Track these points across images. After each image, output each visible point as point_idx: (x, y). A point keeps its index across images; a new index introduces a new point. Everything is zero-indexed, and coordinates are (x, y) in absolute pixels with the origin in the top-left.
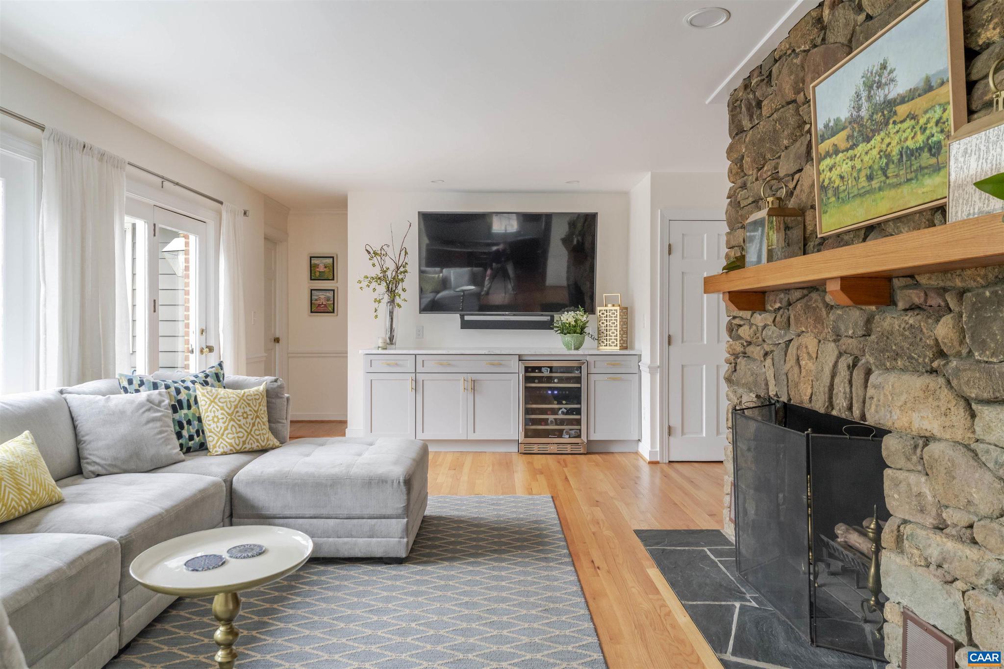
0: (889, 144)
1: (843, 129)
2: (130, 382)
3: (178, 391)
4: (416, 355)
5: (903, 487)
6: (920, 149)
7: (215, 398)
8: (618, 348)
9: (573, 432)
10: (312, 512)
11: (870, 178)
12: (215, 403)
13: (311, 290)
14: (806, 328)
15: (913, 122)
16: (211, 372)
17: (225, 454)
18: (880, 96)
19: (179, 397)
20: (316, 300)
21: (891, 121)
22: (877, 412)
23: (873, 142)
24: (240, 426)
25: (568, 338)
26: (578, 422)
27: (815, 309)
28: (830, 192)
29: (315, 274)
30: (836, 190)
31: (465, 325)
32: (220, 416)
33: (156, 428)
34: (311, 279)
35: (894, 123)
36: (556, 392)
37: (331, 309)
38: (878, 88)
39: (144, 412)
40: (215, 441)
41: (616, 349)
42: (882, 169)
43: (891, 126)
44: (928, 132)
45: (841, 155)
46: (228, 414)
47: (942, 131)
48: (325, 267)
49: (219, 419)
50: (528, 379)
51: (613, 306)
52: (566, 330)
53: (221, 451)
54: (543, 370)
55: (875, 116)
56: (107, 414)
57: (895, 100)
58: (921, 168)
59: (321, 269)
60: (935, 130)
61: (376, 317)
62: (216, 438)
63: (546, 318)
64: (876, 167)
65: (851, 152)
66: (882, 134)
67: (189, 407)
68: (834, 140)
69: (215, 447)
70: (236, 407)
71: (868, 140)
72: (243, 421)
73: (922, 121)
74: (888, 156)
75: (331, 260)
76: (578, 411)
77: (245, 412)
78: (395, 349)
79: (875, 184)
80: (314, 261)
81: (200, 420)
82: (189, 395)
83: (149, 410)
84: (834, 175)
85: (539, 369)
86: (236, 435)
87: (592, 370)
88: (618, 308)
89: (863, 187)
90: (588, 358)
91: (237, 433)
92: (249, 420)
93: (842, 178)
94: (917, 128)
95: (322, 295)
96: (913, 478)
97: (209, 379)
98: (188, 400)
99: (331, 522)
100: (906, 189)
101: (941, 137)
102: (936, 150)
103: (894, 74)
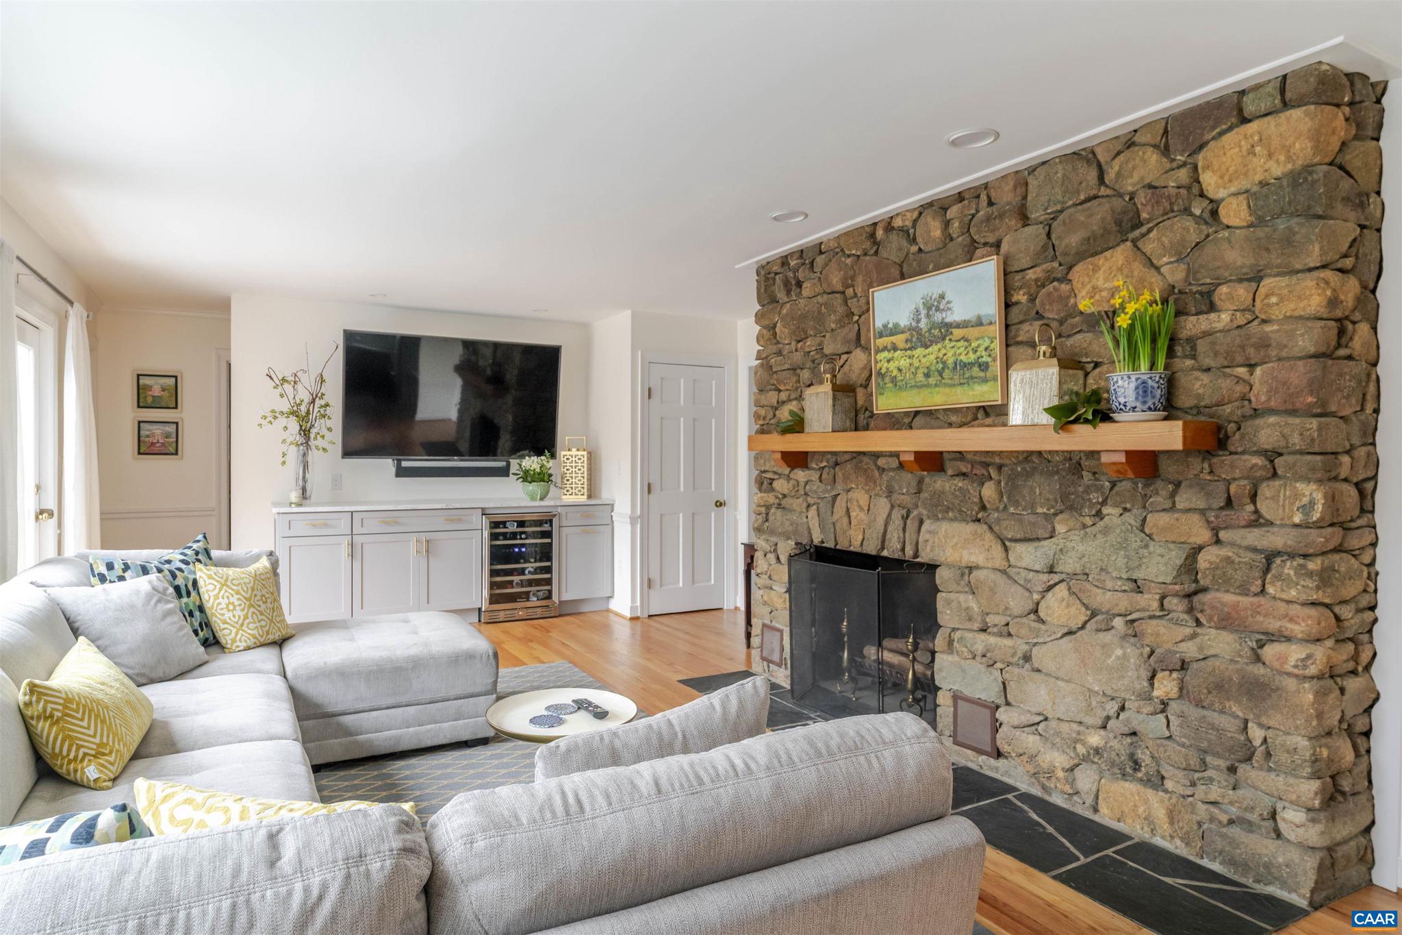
0: (945, 354)
1: (902, 333)
2: (110, 566)
3: (174, 576)
4: (352, 512)
5: (954, 605)
6: (972, 364)
7: (226, 580)
8: (585, 497)
9: (541, 593)
10: (390, 701)
11: (927, 375)
12: (227, 586)
13: (139, 422)
14: (857, 485)
15: (966, 343)
16: (199, 547)
17: (248, 648)
18: (938, 317)
19: (176, 582)
20: (148, 436)
21: (948, 338)
22: (932, 551)
23: (930, 349)
24: (262, 614)
25: (533, 487)
26: (549, 582)
27: (866, 470)
28: (887, 379)
29: (143, 399)
30: (894, 380)
31: (401, 472)
32: (237, 603)
33: (175, 623)
34: (139, 407)
35: (950, 340)
36: (523, 550)
37: (172, 450)
38: (936, 311)
39: (156, 604)
40: (233, 635)
41: (583, 499)
42: (938, 371)
43: (947, 341)
44: (978, 354)
45: (899, 352)
46: (245, 598)
47: (990, 356)
48: (163, 390)
49: (235, 606)
50: (494, 537)
51: (578, 450)
52: (527, 477)
53: (243, 645)
54: (508, 524)
55: (933, 331)
56: (116, 610)
57: (951, 324)
58: (972, 377)
59: (156, 391)
60: (984, 353)
61: (284, 463)
62: (234, 631)
63: (502, 464)
64: (933, 368)
65: (909, 352)
66: (939, 346)
67: (189, 594)
68: (893, 339)
69: (234, 641)
70: (253, 590)
71: (927, 347)
72: (263, 606)
73: (974, 345)
74: (944, 363)
75: (173, 380)
76: (548, 570)
77: (263, 596)
78: (310, 505)
79: (932, 381)
80: (143, 381)
81: (201, 609)
82: (186, 579)
83: (159, 601)
84: (892, 366)
85: (504, 523)
86: (258, 624)
87: (564, 523)
88: (585, 453)
89: (920, 381)
90: (559, 510)
91: (259, 621)
92: (269, 605)
93: (900, 370)
94: (970, 349)
95: (158, 430)
96: (962, 597)
97: (200, 557)
98: (186, 585)
99: (412, 710)
100: (959, 390)
101: (989, 360)
102: (984, 367)
103: (951, 305)
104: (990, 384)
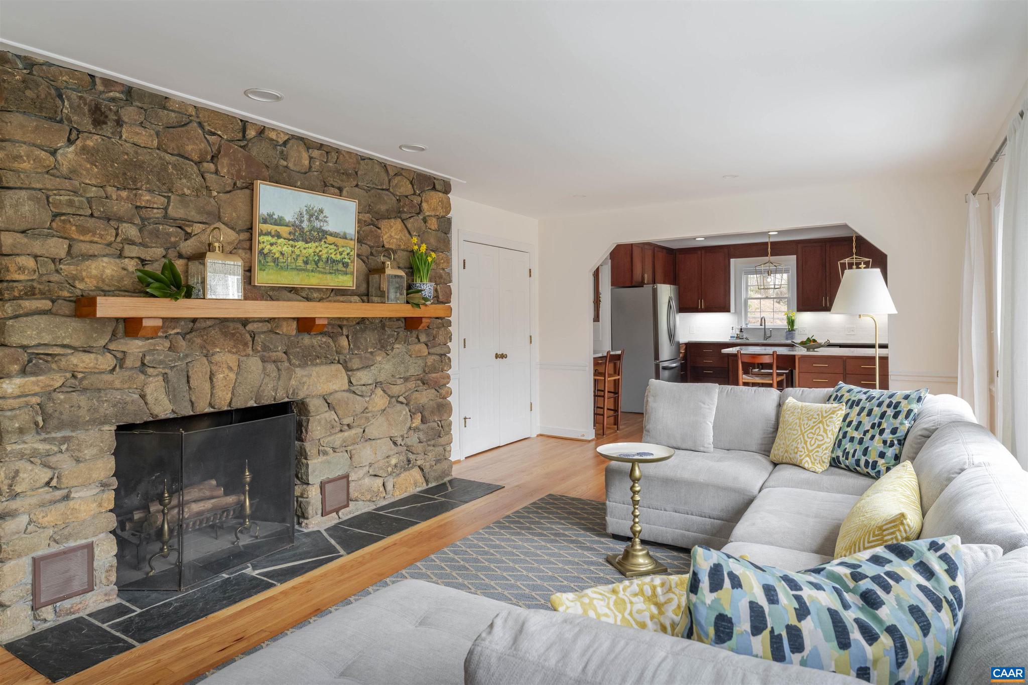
0: (320, 251)
1: (287, 226)
6: (338, 262)
11: (306, 263)
14: (221, 349)
15: (335, 247)
18: (317, 224)
21: (323, 240)
23: (310, 245)
27: (233, 335)
28: (269, 259)
30: (275, 260)
35: (325, 242)
38: (317, 219)
42: (314, 261)
43: (323, 243)
44: (343, 256)
45: (282, 240)
47: (349, 259)
55: (312, 232)
57: (326, 232)
58: (338, 270)
60: (346, 257)
64: (311, 259)
65: (291, 242)
66: (317, 244)
68: (278, 228)
71: (307, 242)
73: (341, 250)
74: (320, 256)
79: (309, 267)
84: (275, 249)
89: (300, 266)
94: (338, 252)
100: (329, 276)
101: (349, 261)
102: (346, 265)
103: (327, 219)
104: (349, 276)
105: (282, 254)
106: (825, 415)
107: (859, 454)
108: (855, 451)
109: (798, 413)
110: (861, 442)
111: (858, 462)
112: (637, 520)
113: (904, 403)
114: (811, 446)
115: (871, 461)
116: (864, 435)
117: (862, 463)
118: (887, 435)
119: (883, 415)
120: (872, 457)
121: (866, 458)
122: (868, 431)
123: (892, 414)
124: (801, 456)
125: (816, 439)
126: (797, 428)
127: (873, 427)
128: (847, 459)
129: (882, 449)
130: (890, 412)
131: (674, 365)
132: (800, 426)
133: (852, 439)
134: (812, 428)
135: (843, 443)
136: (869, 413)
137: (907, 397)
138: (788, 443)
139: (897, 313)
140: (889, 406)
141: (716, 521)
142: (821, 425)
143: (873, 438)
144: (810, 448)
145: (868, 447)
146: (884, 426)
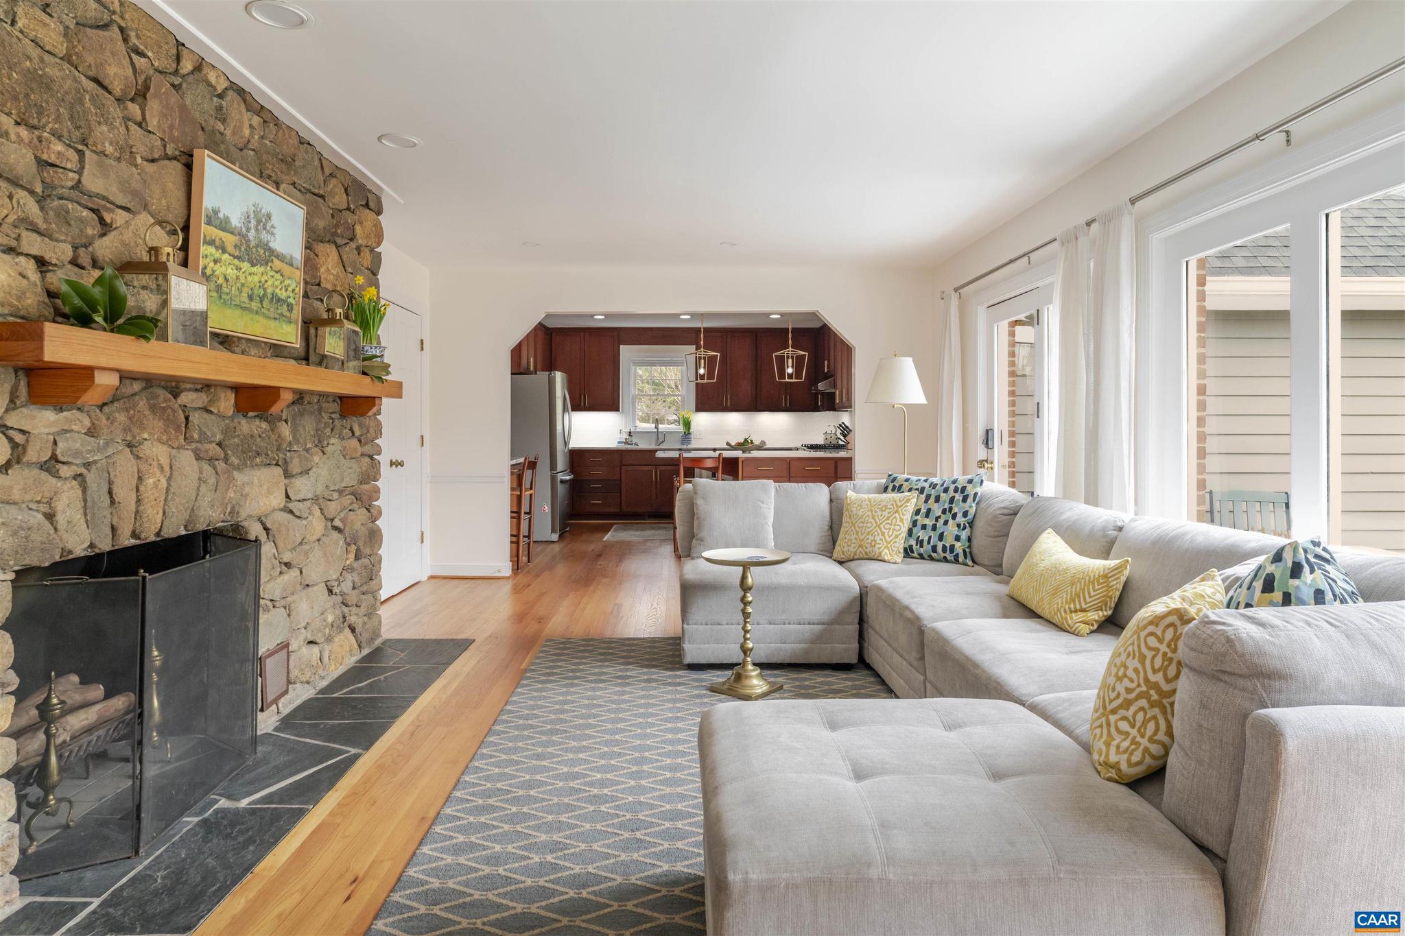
0: (266, 281)
1: (232, 233)
6: (283, 301)
11: (250, 298)
14: (150, 434)
15: (281, 278)
18: (264, 237)
21: (270, 265)
22: (250, 505)
23: (255, 269)
28: (211, 285)
30: (218, 288)
35: (271, 267)
38: (264, 229)
42: (259, 297)
43: (269, 268)
44: (288, 293)
45: (227, 255)
47: (295, 299)
55: (259, 249)
57: (273, 252)
58: (282, 315)
60: (291, 294)
64: (256, 292)
65: (236, 261)
66: (263, 269)
68: (223, 235)
71: (253, 265)
73: (287, 282)
74: (265, 290)
79: (255, 305)
84: (218, 270)
89: (244, 302)
94: (283, 285)
100: (273, 324)
101: (294, 302)
102: (290, 308)
103: (275, 231)
104: (293, 325)
105: (226, 280)
106: (900, 504)
107: (934, 541)
108: (930, 537)
109: (867, 505)
110: (934, 528)
111: (934, 549)
112: (748, 636)
113: (969, 487)
114: (889, 537)
115: (948, 545)
116: (937, 521)
117: (940, 549)
118: (960, 519)
119: (952, 500)
120: (949, 541)
121: (942, 543)
122: (939, 517)
123: (961, 498)
124: (879, 548)
125: (894, 529)
126: (871, 520)
127: (944, 512)
128: (922, 546)
129: (956, 533)
130: (958, 497)
131: (568, 478)
132: (873, 518)
133: (924, 527)
134: (888, 519)
135: (915, 530)
136: (937, 499)
137: (970, 481)
138: (862, 537)
139: (925, 402)
140: (956, 490)
141: (816, 626)
142: (897, 515)
143: (946, 523)
144: (888, 540)
145: (943, 533)
146: (955, 510)
